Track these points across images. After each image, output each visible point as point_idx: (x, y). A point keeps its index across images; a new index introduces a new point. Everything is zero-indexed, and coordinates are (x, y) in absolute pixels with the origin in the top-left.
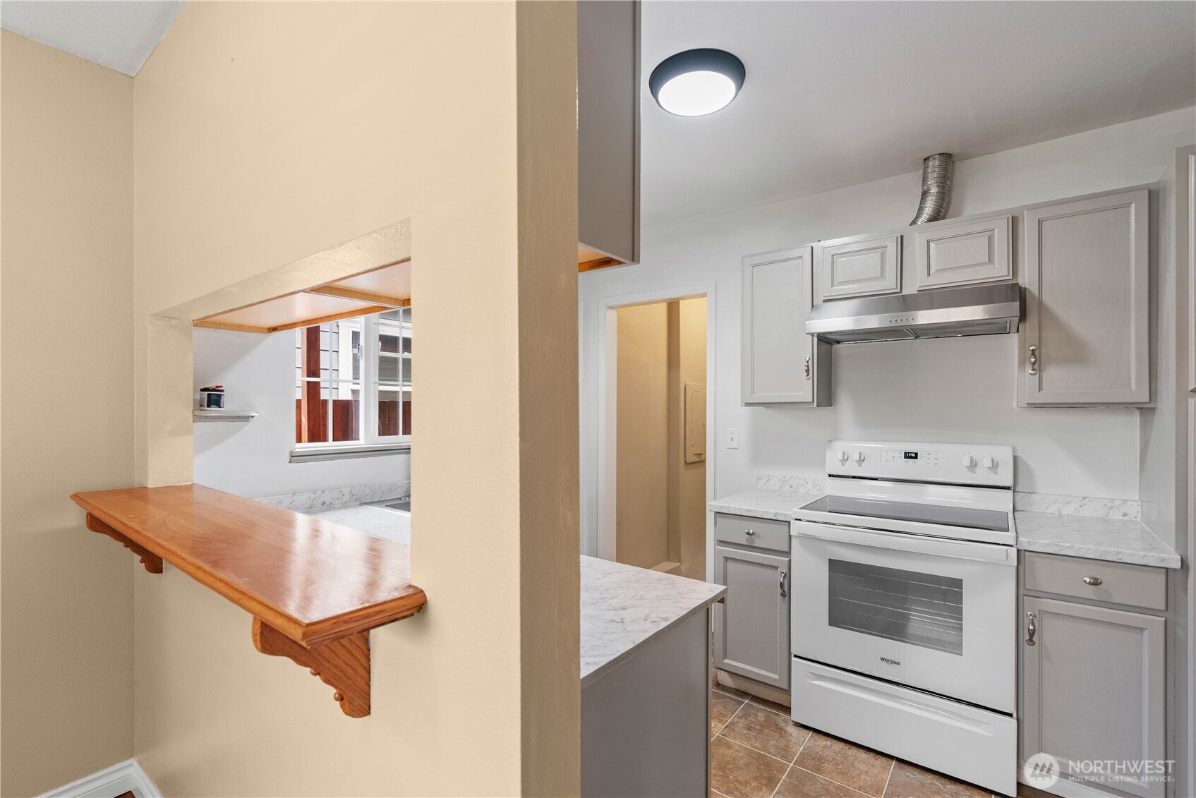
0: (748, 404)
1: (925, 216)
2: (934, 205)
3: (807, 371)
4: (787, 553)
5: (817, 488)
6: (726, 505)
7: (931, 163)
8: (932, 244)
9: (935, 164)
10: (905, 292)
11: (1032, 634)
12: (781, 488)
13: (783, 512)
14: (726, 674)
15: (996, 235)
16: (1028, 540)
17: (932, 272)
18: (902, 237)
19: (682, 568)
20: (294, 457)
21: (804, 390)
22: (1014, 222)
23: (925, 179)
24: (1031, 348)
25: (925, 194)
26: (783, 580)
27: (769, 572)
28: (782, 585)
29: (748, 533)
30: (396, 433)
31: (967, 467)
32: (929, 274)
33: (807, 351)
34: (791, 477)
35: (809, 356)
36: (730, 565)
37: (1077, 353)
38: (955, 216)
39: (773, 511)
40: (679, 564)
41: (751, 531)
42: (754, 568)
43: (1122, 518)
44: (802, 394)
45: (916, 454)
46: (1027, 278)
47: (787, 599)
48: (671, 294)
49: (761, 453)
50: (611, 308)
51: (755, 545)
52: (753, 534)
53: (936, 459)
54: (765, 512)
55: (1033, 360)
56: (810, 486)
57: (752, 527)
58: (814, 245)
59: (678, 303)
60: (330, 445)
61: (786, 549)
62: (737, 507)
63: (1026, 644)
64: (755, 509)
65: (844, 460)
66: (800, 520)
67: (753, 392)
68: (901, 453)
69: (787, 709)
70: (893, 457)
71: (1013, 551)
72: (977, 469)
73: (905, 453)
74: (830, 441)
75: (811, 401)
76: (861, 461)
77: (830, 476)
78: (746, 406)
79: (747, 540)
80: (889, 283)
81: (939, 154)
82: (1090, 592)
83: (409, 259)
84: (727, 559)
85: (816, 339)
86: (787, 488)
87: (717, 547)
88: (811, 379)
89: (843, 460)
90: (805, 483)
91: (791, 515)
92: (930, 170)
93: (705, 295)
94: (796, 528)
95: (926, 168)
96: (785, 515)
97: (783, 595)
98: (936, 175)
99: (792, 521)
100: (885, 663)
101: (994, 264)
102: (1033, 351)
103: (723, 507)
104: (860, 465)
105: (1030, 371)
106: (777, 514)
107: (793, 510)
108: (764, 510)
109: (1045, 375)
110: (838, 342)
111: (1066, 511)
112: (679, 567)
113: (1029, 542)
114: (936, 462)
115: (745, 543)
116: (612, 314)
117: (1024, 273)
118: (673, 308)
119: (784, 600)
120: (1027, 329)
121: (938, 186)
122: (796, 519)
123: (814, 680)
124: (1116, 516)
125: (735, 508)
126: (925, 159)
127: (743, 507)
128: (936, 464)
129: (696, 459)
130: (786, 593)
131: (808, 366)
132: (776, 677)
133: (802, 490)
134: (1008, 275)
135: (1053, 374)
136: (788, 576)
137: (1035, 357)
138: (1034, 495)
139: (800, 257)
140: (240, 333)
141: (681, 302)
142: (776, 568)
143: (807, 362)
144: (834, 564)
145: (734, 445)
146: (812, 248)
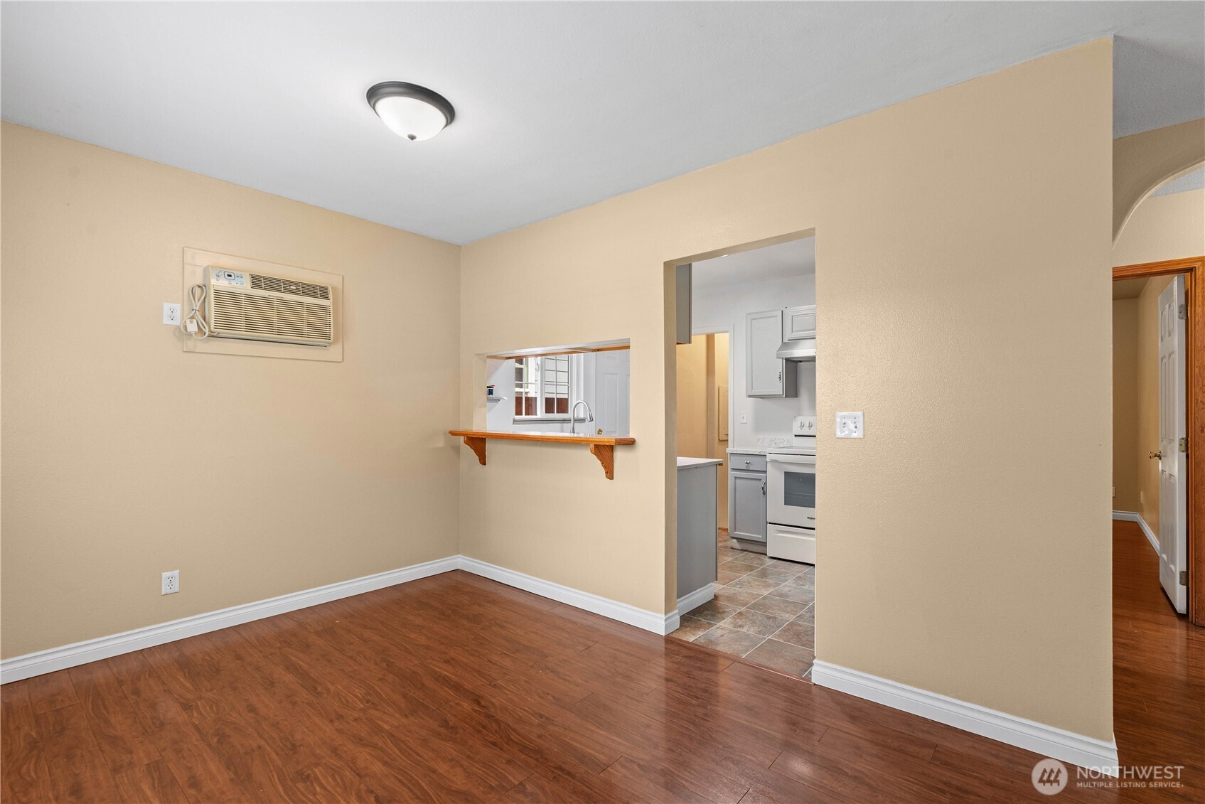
0: (750, 396)
3: (780, 378)
4: (765, 472)
5: (789, 443)
6: (737, 450)
12: (770, 444)
13: (763, 450)
14: (735, 540)
20: (515, 421)
21: (778, 388)
26: (763, 486)
27: (757, 482)
28: (763, 488)
29: (746, 463)
30: (553, 412)
33: (779, 367)
34: (776, 439)
35: (781, 370)
36: (738, 481)
39: (758, 450)
41: (748, 462)
42: (749, 481)
47: (765, 495)
48: (710, 331)
49: (760, 425)
51: (750, 469)
54: (755, 451)
56: (786, 443)
57: (749, 459)
59: (714, 335)
60: (524, 417)
61: (764, 469)
64: (750, 450)
65: (802, 426)
66: (771, 453)
67: (752, 389)
69: (766, 554)
74: (793, 416)
75: (782, 394)
76: (810, 426)
77: (795, 436)
78: (749, 398)
83: (628, 347)
84: (736, 478)
85: (785, 361)
86: (773, 445)
87: (734, 472)
88: (782, 382)
90: (783, 441)
91: (767, 451)
93: (727, 332)
94: (769, 457)
96: (763, 452)
97: (763, 494)
99: (767, 455)
100: (809, 519)
103: (735, 451)
104: (810, 429)
106: (760, 451)
107: (767, 449)
110: (801, 362)
115: (745, 468)
118: (710, 338)
119: (764, 497)
122: (769, 453)
123: (778, 534)
125: (741, 450)
127: (745, 450)
130: (765, 493)
131: (781, 375)
132: (760, 536)
133: (782, 445)
136: (765, 483)
139: (776, 316)
140: (495, 360)
142: (760, 480)
143: (780, 373)
144: (786, 473)
145: (745, 421)
146: (783, 311)
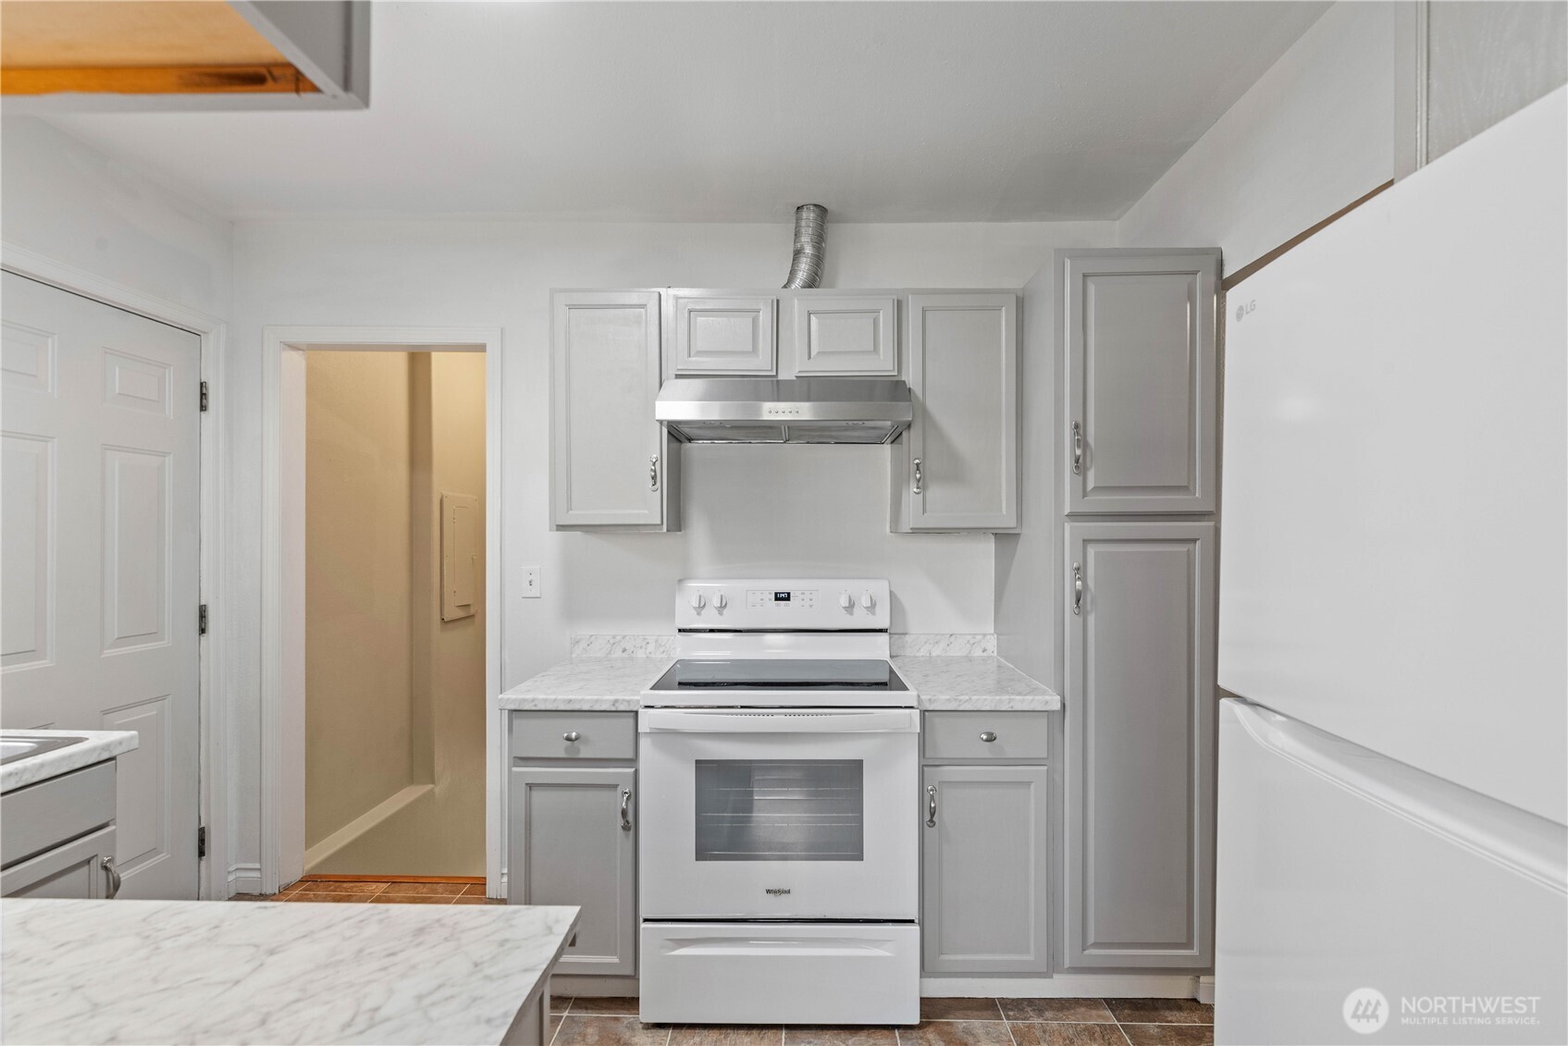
0: (561, 528)
1: (798, 282)
2: (808, 269)
3: (654, 478)
4: (633, 761)
5: (662, 649)
6: (529, 696)
7: (805, 214)
8: (813, 317)
9: (809, 216)
10: (780, 378)
11: (932, 815)
12: (610, 653)
13: (627, 698)
15: (881, 319)
16: (929, 697)
17: (813, 354)
18: (778, 301)
19: (437, 790)
21: (650, 508)
22: (899, 305)
23: (797, 235)
24: (917, 461)
25: (798, 253)
26: (627, 804)
27: (605, 794)
28: (624, 813)
29: (568, 739)
31: (845, 608)
32: (810, 358)
33: (655, 447)
34: (624, 637)
35: (655, 455)
36: (538, 796)
37: (956, 472)
38: (832, 286)
39: (607, 697)
40: (431, 786)
41: (574, 735)
42: (578, 794)
43: (982, 654)
44: (646, 512)
45: (789, 594)
46: (911, 377)
47: (632, 833)
48: (415, 339)
50: (293, 347)
51: (582, 755)
52: (577, 738)
53: (811, 600)
54: (597, 701)
55: (918, 476)
56: (651, 648)
57: (575, 727)
58: (663, 291)
59: (428, 356)
61: (630, 755)
62: (549, 697)
63: (926, 826)
64: (580, 697)
65: (701, 607)
66: (652, 707)
67: (569, 508)
68: (770, 594)
69: (633, 1005)
70: (762, 600)
71: (916, 713)
72: (855, 610)
73: (776, 594)
74: (680, 581)
75: (659, 522)
76: (722, 607)
77: (680, 631)
78: (557, 530)
79: (567, 750)
80: (760, 363)
81: (815, 205)
82: (984, 751)
84: (530, 786)
85: (665, 431)
86: (618, 654)
87: (515, 769)
88: (659, 490)
89: (699, 607)
90: (644, 644)
91: (638, 701)
92: (803, 223)
93: (481, 347)
94: (647, 721)
95: (798, 220)
96: (629, 701)
97: (626, 828)
98: (810, 231)
99: (642, 712)
100: (772, 895)
101: (879, 355)
102: (917, 465)
103: (524, 700)
104: (721, 614)
105: (915, 490)
106: (616, 701)
107: (642, 692)
108: (595, 697)
109: (929, 494)
110: (690, 440)
111: (936, 652)
112: (431, 792)
113: (930, 700)
114: (811, 603)
115: (562, 755)
116: (296, 362)
117: (909, 372)
118: (418, 361)
119: (627, 836)
120: (912, 436)
121: (814, 246)
122: (646, 707)
123: (674, 949)
124: (978, 653)
125: (546, 700)
126: (798, 208)
127: (560, 697)
128: (811, 606)
129: (461, 614)
130: (630, 823)
131: (655, 471)
132: (615, 960)
133: (640, 654)
134: (894, 370)
135: (935, 492)
136: (634, 796)
137: (920, 473)
138: (907, 636)
139: (643, 306)
141: (434, 355)
142: (615, 787)
143: (654, 464)
144: (702, 766)
145: (534, 592)
146: (660, 295)
